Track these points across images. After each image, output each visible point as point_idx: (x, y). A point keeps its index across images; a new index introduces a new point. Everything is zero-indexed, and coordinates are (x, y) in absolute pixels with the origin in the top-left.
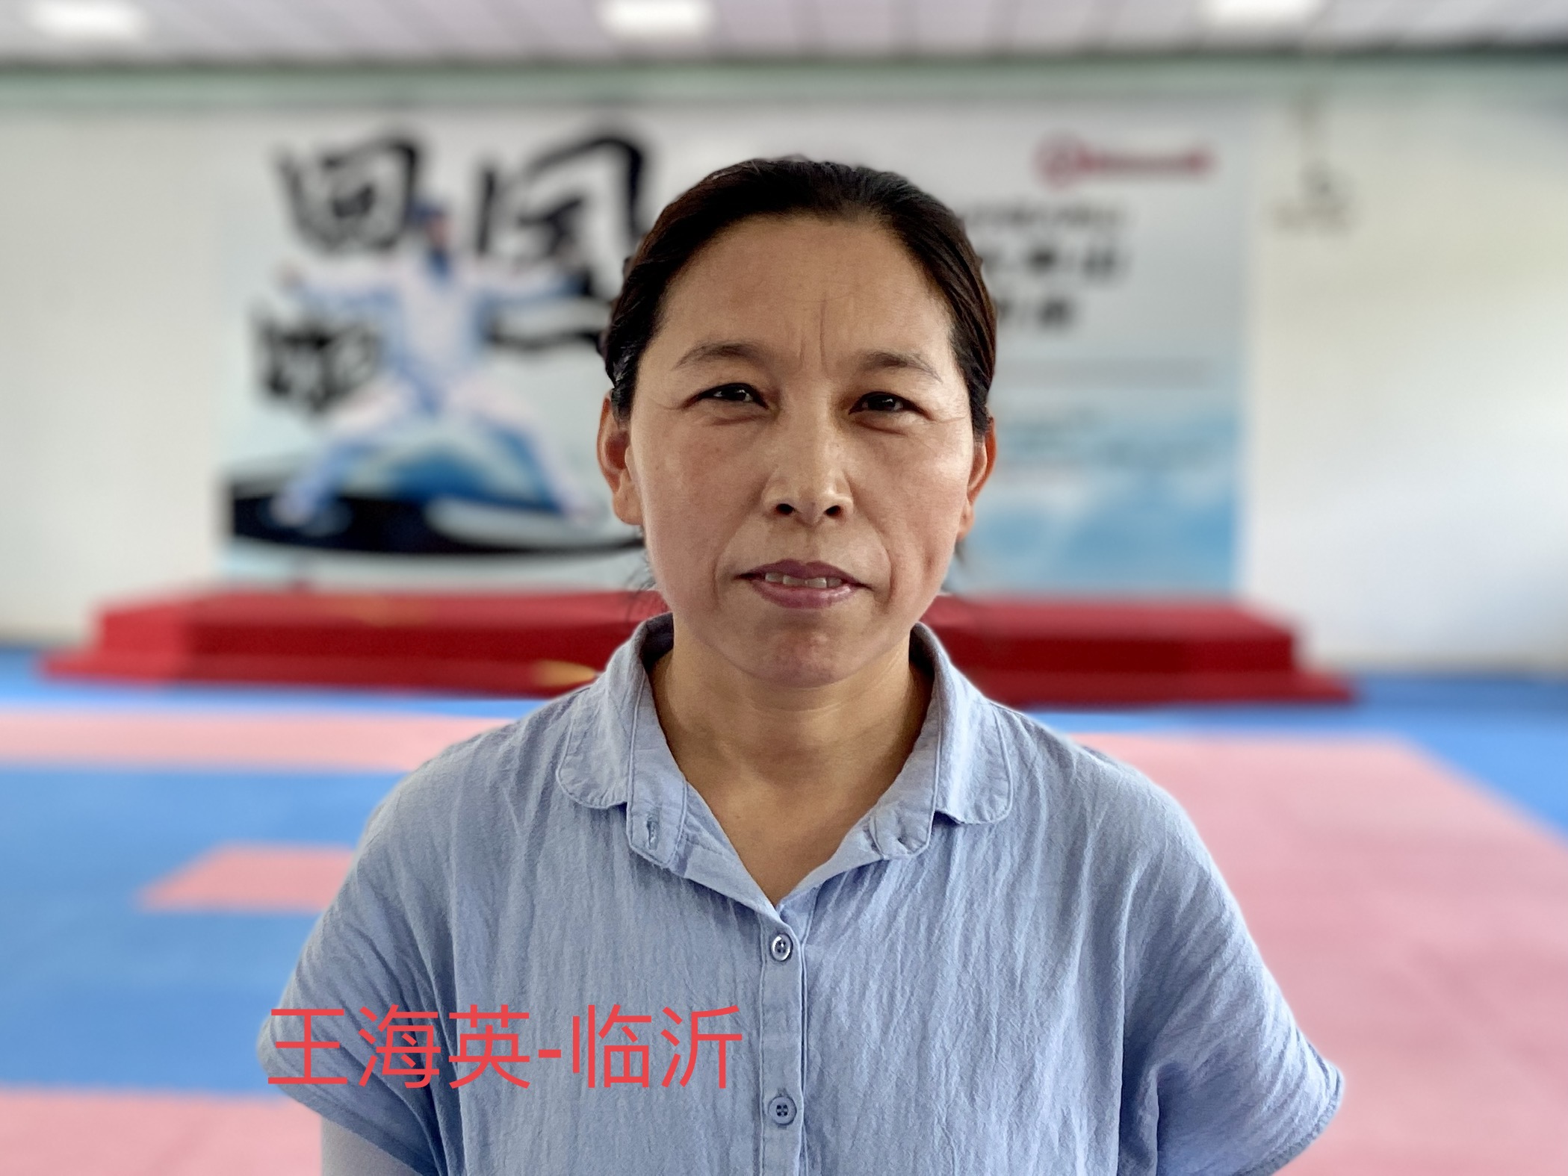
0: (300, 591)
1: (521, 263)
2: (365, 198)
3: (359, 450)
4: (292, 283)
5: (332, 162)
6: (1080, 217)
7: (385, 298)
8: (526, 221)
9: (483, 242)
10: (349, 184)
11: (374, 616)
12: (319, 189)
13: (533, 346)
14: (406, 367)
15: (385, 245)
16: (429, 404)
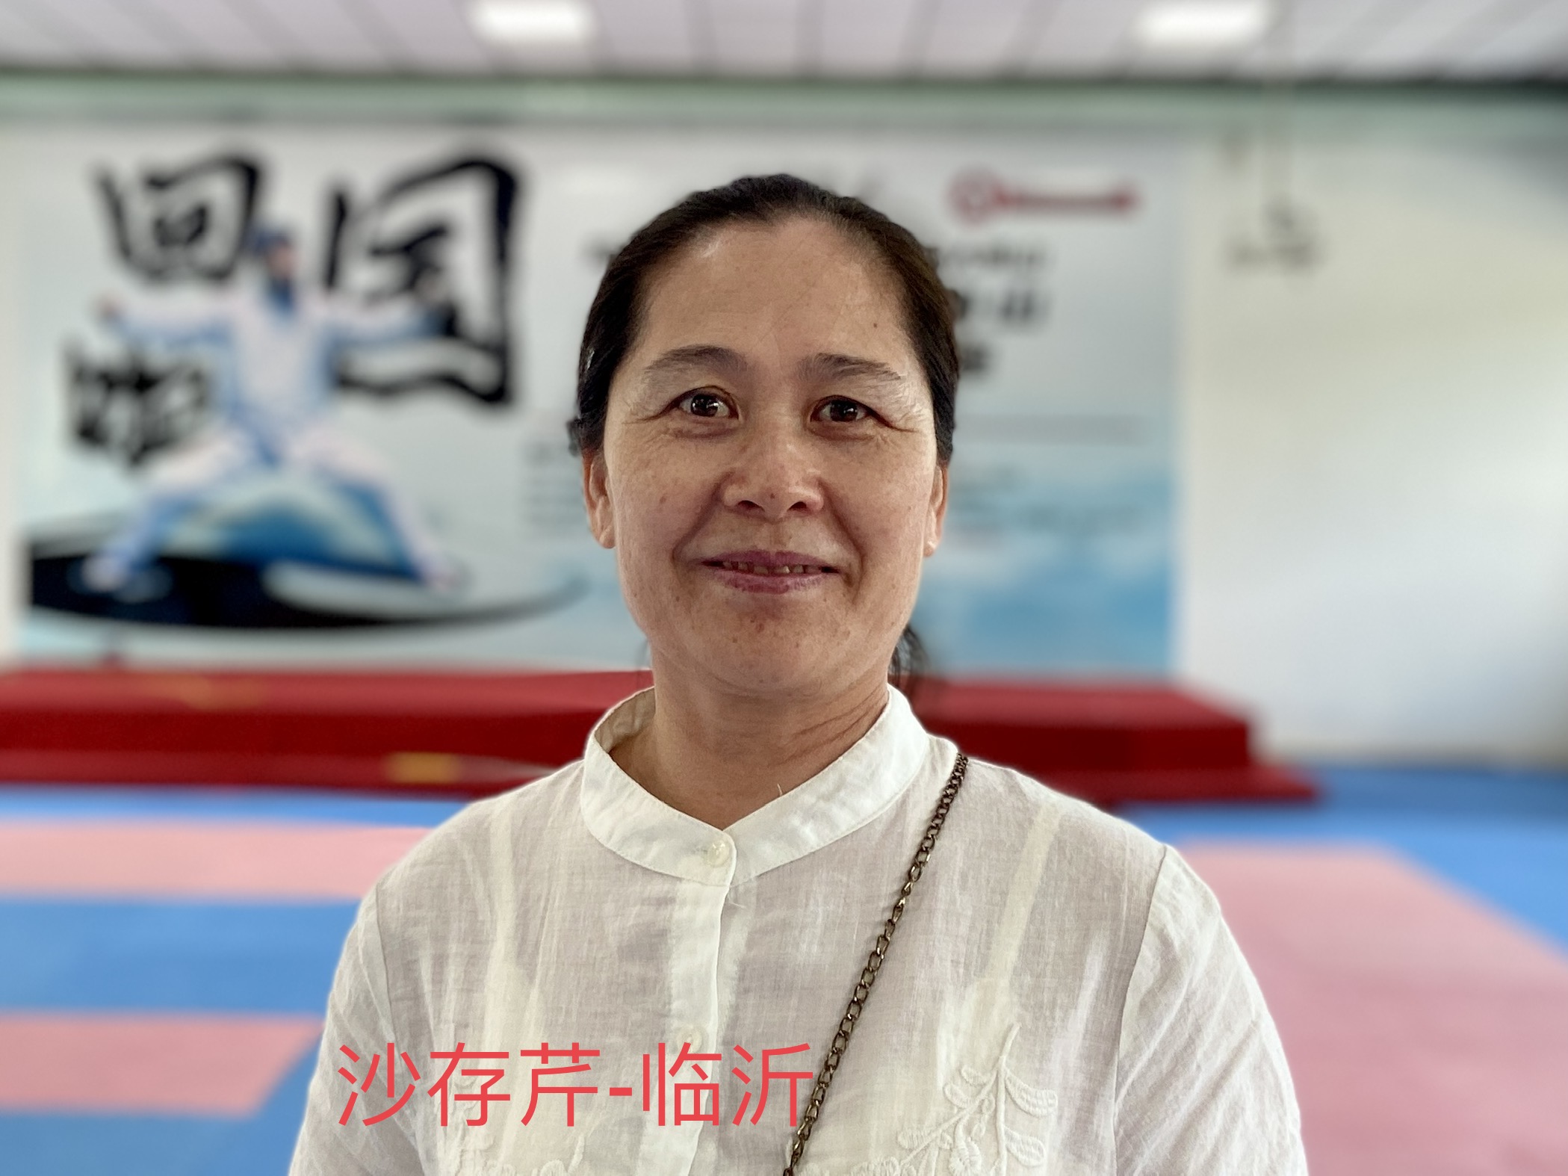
0: (112, 668)
1: (374, 298)
2: (200, 221)
3: (185, 507)
4: (110, 315)
5: (158, 183)
6: (997, 257)
7: (218, 335)
8: (378, 252)
9: (331, 275)
10: (179, 203)
11: (199, 696)
12: (142, 210)
13: (388, 391)
14: (239, 412)
15: (220, 276)
16: (268, 456)
